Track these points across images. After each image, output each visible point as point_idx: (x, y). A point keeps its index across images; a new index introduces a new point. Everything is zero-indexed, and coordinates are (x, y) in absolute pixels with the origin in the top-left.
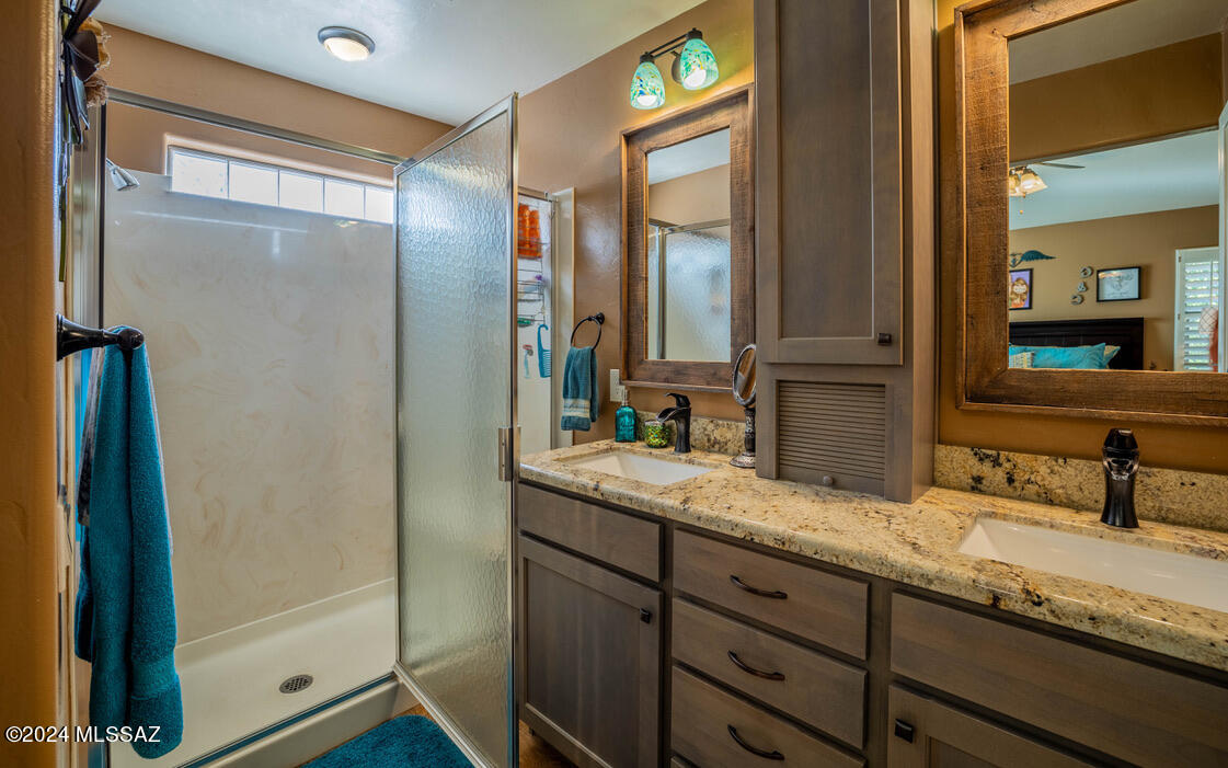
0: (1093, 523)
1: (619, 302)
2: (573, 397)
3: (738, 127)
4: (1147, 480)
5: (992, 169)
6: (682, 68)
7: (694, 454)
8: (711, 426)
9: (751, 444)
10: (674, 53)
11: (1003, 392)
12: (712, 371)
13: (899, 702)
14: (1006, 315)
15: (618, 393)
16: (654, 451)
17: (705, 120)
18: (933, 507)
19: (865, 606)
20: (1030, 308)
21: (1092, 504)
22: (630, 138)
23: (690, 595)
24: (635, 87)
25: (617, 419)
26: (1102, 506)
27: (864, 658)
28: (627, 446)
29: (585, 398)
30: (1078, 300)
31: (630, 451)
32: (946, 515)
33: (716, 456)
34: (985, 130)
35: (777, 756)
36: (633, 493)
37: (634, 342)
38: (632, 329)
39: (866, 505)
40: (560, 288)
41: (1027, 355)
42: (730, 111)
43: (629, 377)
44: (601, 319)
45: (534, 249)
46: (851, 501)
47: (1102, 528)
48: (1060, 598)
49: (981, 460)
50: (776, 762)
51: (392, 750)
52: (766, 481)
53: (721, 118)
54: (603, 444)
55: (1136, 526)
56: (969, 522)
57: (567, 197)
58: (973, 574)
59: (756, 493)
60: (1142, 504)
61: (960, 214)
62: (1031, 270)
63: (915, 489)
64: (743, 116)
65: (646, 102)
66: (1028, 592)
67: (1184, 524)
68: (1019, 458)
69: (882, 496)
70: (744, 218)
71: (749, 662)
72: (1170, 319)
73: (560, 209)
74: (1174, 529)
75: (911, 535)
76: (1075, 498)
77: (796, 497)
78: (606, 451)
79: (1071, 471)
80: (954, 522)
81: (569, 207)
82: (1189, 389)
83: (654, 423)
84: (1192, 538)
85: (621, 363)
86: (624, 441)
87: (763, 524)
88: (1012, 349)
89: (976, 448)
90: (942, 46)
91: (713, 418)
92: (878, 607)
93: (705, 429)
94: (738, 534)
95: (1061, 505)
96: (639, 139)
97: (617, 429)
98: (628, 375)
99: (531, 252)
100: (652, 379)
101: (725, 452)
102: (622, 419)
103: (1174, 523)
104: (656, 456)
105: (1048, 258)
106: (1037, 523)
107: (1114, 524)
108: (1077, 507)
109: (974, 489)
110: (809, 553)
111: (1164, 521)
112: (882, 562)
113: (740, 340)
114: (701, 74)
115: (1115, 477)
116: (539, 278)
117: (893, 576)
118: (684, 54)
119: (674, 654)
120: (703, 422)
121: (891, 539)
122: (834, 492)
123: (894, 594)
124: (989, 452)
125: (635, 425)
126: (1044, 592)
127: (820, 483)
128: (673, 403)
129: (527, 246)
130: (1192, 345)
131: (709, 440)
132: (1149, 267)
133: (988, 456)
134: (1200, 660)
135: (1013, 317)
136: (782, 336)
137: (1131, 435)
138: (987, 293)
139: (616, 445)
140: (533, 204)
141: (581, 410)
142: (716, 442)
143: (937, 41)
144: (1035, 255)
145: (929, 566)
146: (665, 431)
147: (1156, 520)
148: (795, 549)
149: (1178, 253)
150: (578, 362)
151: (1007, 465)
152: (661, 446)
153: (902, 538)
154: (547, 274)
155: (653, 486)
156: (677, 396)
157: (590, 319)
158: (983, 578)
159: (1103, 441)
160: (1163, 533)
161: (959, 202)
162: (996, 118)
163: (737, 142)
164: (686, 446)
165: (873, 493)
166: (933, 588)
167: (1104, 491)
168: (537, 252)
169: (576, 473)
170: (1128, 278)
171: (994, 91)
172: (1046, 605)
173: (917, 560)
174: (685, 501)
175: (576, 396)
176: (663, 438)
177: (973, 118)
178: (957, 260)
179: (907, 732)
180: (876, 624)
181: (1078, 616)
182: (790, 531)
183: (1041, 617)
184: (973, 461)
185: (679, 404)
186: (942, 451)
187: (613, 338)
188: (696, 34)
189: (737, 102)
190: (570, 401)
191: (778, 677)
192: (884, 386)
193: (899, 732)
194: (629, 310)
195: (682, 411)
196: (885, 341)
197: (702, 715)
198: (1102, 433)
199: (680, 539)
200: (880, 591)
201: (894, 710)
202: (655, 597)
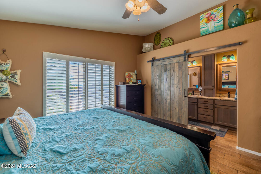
3: (199, 69)
6: (193, 63)
9: (201, 94)
11: (221, 90)
12: (196, 89)
17: (195, 68)
20: (228, 79)
23: (200, 103)
27: (213, 104)
53: (197, 68)
59: (203, 97)
62: (228, 74)
65: (189, 65)
68: (223, 94)
70: (199, 76)
71: (205, 106)
79: (226, 95)
83: (190, 93)
89: (219, 94)
90: (217, 65)
91: (196, 92)
107: (229, 97)
109: (219, 97)
110: (209, 99)
112: (214, 98)
113: (199, 86)
114: (195, 64)
115: (228, 95)
136: (204, 86)
143: (216, 65)
164: (193, 95)
166: (217, 99)
171: (221, 69)
172: (223, 99)
179: (216, 107)
180: (214, 102)
186: (217, 94)
188: (195, 61)
189: (199, 67)
191: (207, 106)
192: (213, 89)
195: (193, 92)
196: (213, 86)
197: (201, 111)
198: (228, 92)
199: (199, 99)
200: (214, 100)
201: (215, 106)
202: (197, 104)
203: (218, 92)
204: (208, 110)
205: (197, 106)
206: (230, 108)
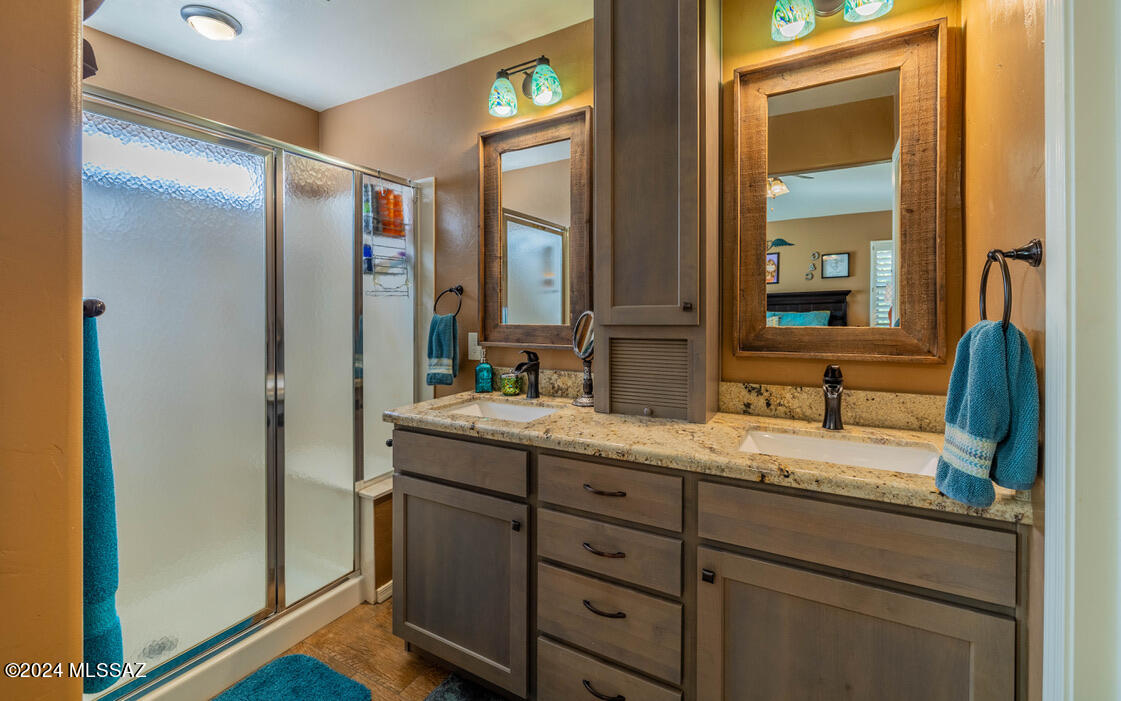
0: (818, 428)
1: (477, 275)
2: (437, 357)
3: (577, 139)
4: (848, 399)
5: (756, 185)
6: (534, 87)
7: (542, 399)
8: (555, 376)
9: (589, 388)
10: (526, 73)
11: (763, 343)
12: (556, 333)
13: (705, 557)
14: (765, 290)
15: (477, 352)
16: (510, 398)
17: (550, 131)
18: (720, 426)
19: (680, 493)
20: (778, 283)
21: (817, 417)
22: (487, 139)
23: (551, 504)
24: (493, 98)
25: (477, 375)
26: (823, 418)
27: (680, 531)
28: (487, 395)
29: (448, 357)
30: (810, 276)
31: (489, 399)
32: (727, 429)
33: (559, 400)
34: (752, 159)
35: (621, 615)
36: (505, 429)
37: (490, 309)
38: (488, 299)
39: (676, 426)
40: (422, 263)
41: (776, 319)
42: (571, 126)
43: (486, 339)
44: (460, 290)
45: (398, 229)
46: (665, 425)
47: (824, 431)
48: (799, 471)
49: (749, 391)
50: (619, 620)
51: (275, 688)
52: (602, 415)
53: (563, 131)
54: (466, 395)
55: (842, 428)
56: (744, 433)
57: (429, 185)
58: (749, 463)
59: (598, 423)
60: (846, 414)
61: (735, 218)
62: (778, 254)
63: (708, 415)
64: (581, 131)
65: (501, 111)
66: (782, 470)
67: (869, 426)
68: (773, 389)
69: (685, 419)
70: (581, 212)
71: (599, 548)
72: (866, 291)
73: (421, 194)
74: (862, 429)
75: (708, 443)
76: (807, 414)
77: (628, 424)
78: (470, 400)
79: (805, 396)
80: (734, 434)
81: (430, 194)
82: (871, 338)
83: (509, 375)
84: (872, 433)
85: (479, 326)
86: (483, 392)
87: (608, 443)
88: (768, 314)
89: (745, 383)
91: (556, 370)
92: (689, 493)
93: (550, 379)
94: (590, 452)
95: (800, 419)
96: (495, 141)
97: (477, 382)
98: (485, 337)
99: (396, 231)
100: (506, 340)
101: (567, 396)
102: (481, 374)
103: (863, 425)
104: (512, 402)
105: (790, 244)
106: (785, 431)
107: (829, 428)
108: (808, 419)
109: (745, 412)
110: (641, 460)
111: (857, 424)
112: (692, 461)
113: (579, 307)
114: (549, 95)
115: (829, 396)
116: (403, 254)
117: (699, 470)
118: (535, 76)
119: (539, 553)
120: (548, 373)
121: (696, 446)
122: (653, 420)
123: (700, 483)
124: (754, 386)
125: (492, 378)
126: (791, 469)
127: (642, 414)
128: (525, 359)
129: (392, 227)
130: (881, 310)
131: (553, 387)
132: (854, 253)
133: (754, 389)
134: (872, 497)
135: (770, 289)
136: (614, 304)
137: (839, 369)
138: (753, 275)
139: (477, 395)
140: (397, 189)
141: (444, 368)
142: (559, 388)
143: (721, 90)
144: (780, 242)
145: (722, 460)
146: (519, 383)
147: (853, 424)
148: (631, 459)
149: (872, 243)
150: (441, 327)
151: (766, 394)
152: (515, 395)
153: (703, 445)
154: (410, 251)
155: (518, 423)
156: (528, 353)
157: (451, 291)
158: (755, 464)
159: (823, 373)
160: (857, 432)
161: (735, 210)
162: (759, 152)
163: (576, 152)
164: (535, 392)
165: (679, 419)
166: (725, 474)
167: (824, 408)
168: (401, 231)
169: (453, 417)
170: (842, 261)
171: (759, 132)
172: (791, 476)
173: (714, 457)
174: (547, 432)
175: (440, 356)
176: (517, 387)
177: (745, 150)
178: (734, 251)
179: (709, 578)
180: (688, 505)
181: (809, 481)
182: (628, 447)
183: (789, 485)
184: (744, 392)
185: (530, 359)
186: (724, 386)
187: (472, 307)
188: (544, 60)
189: (576, 120)
190: (434, 361)
191: (621, 555)
192: (686, 340)
193: (706, 579)
194: (485, 283)
195: (533, 365)
196: (688, 308)
197: (563, 597)
198: (823, 368)
199: (543, 461)
200: (690, 482)
201: (701, 564)
202: (521, 511)
203: (735, 368)
204: (624, 600)
205: (522, 537)
206: (877, 602)
